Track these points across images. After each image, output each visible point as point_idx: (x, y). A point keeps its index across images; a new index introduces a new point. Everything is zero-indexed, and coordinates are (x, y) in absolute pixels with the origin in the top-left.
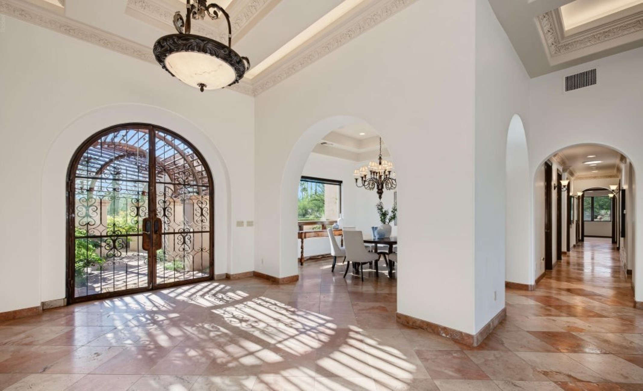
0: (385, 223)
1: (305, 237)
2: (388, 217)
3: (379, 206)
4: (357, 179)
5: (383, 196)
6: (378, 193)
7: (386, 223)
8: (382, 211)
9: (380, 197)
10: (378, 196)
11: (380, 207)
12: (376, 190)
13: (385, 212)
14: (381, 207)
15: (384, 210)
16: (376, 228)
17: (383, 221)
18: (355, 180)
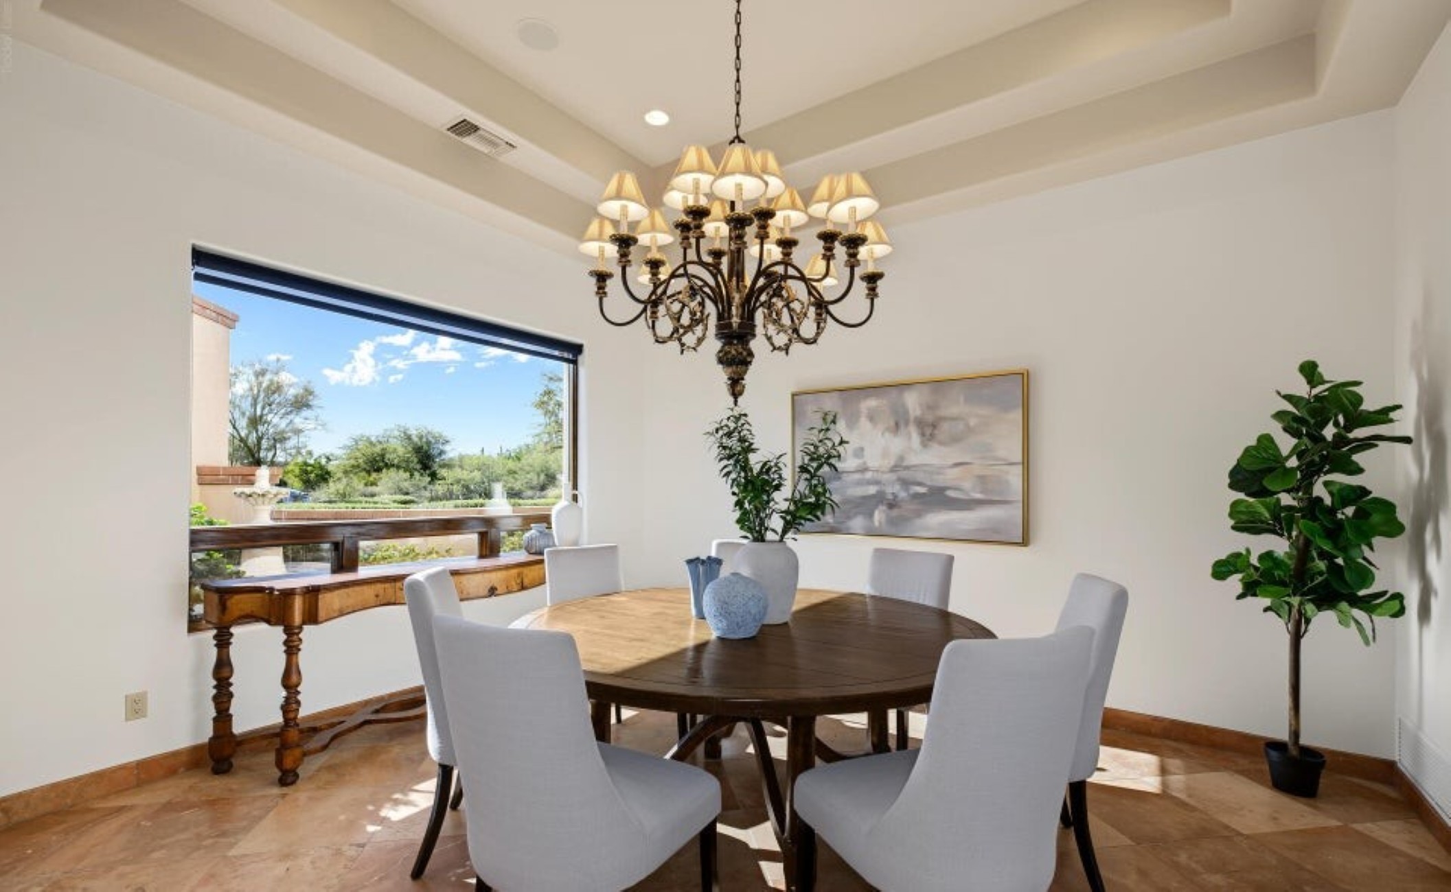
0: (760, 538)
1: (312, 617)
2: (781, 499)
3: (729, 435)
4: (602, 278)
5: (751, 378)
6: (724, 359)
7: (770, 536)
8: (746, 467)
9: (736, 387)
10: (721, 375)
11: (733, 443)
12: (713, 345)
13: (766, 468)
14: (742, 440)
15: (755, 461)
16: (713, 564)
17: (753, 524)
18: (593, 280)
